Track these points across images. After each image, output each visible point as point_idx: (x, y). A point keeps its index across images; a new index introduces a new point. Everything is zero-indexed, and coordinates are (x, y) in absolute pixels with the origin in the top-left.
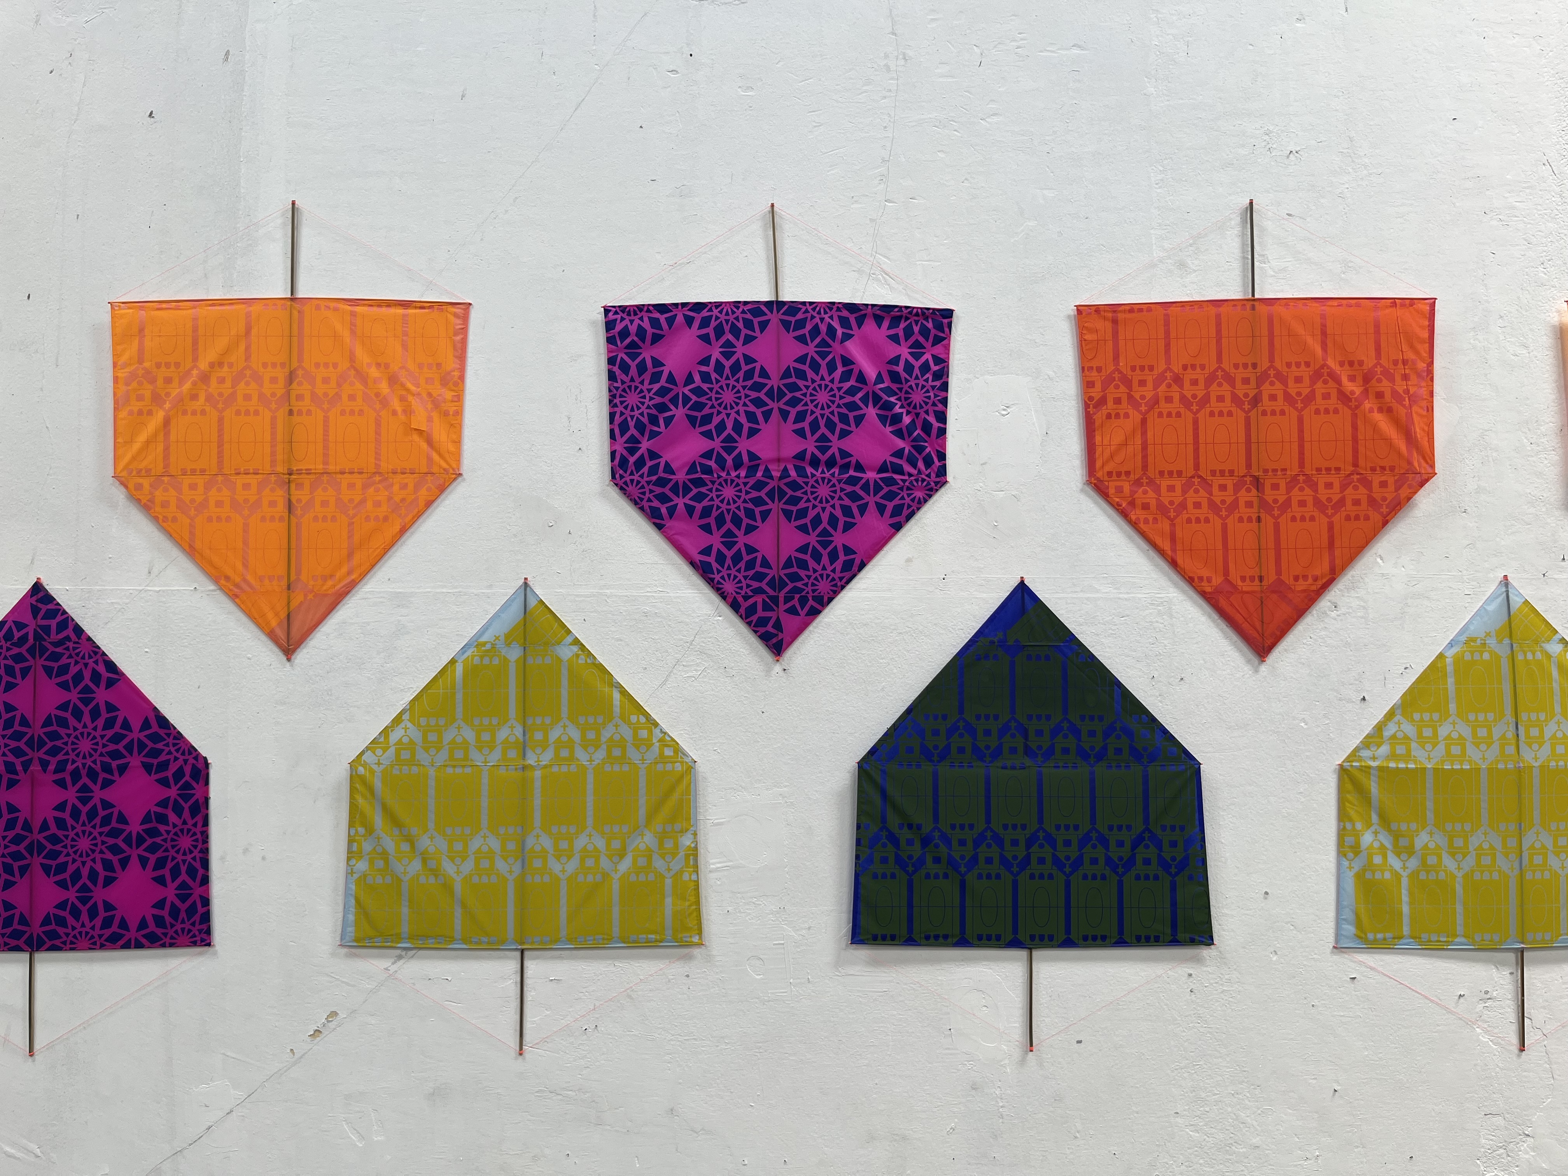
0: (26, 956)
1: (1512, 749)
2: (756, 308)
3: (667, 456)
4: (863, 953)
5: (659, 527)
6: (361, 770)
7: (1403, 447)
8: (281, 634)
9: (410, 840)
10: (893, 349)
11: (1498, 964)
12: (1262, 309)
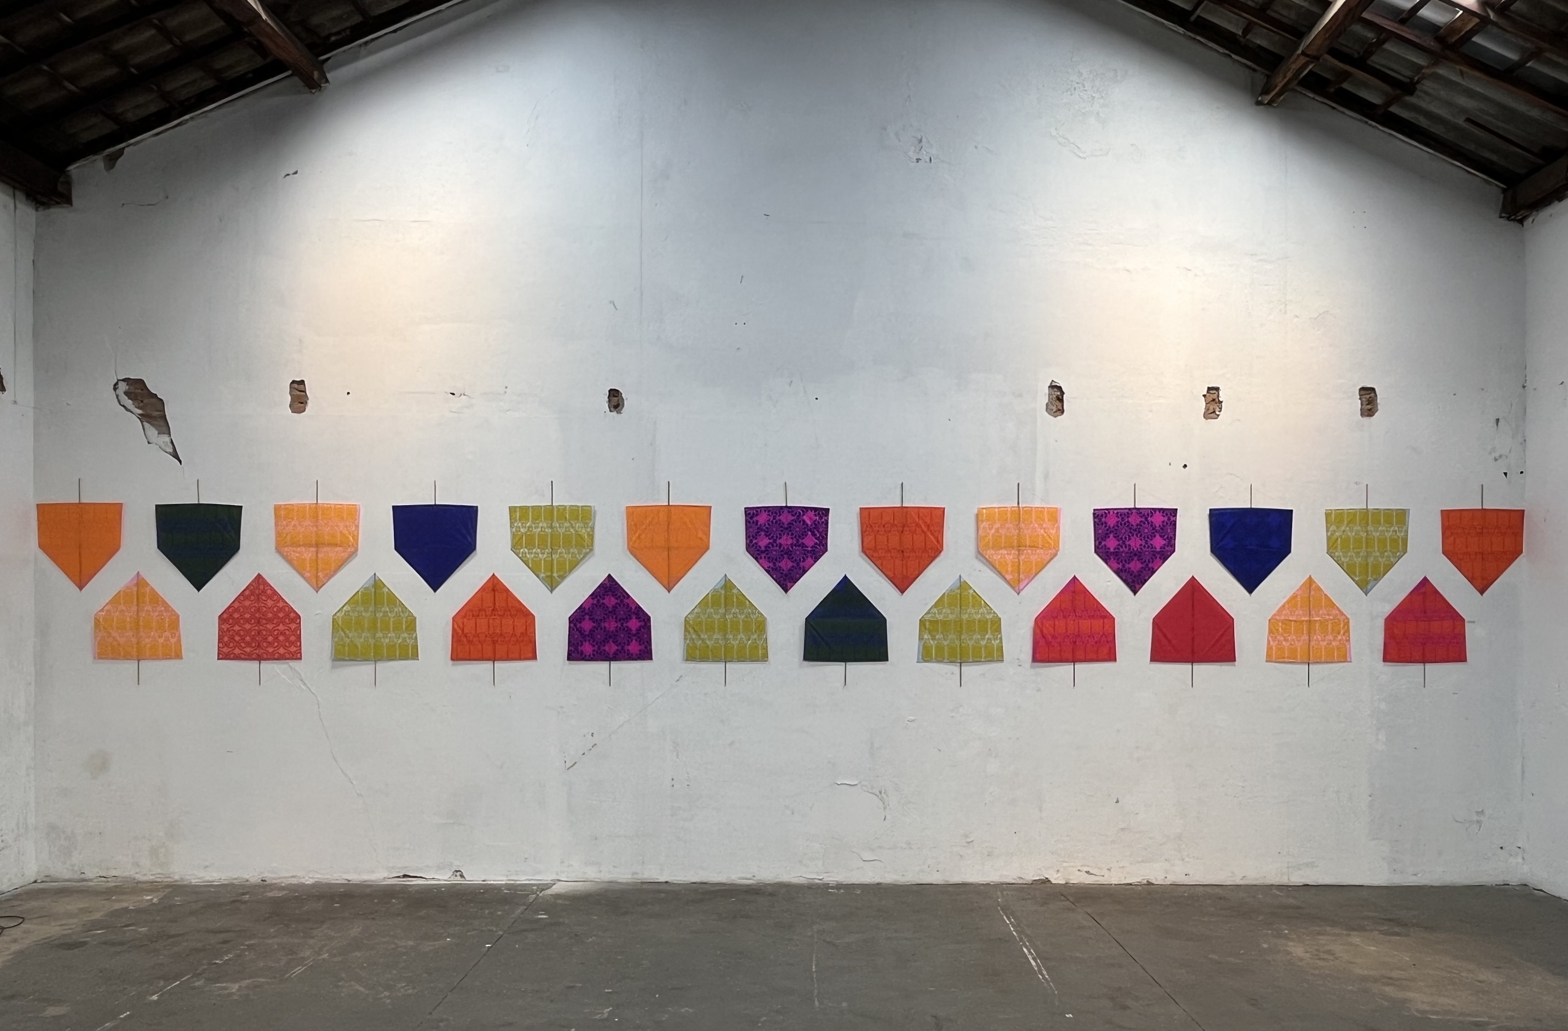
0: (609, 662)
1: (959, 615)
2: (781, 508)
3: (759, 544)
4: (806, 663)
5: (758, 562)
6: (687, 619)
7: (936, 543)
8: (667, 586)
9: (699, 636)
10: (814, 518)
11: (956, 666)
12: (905, 509)
